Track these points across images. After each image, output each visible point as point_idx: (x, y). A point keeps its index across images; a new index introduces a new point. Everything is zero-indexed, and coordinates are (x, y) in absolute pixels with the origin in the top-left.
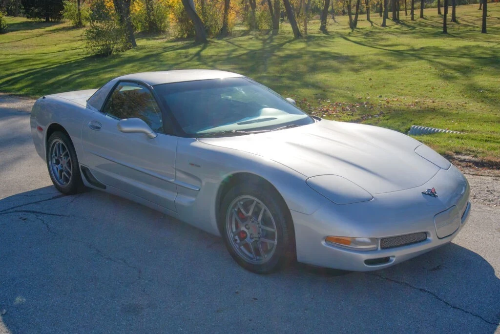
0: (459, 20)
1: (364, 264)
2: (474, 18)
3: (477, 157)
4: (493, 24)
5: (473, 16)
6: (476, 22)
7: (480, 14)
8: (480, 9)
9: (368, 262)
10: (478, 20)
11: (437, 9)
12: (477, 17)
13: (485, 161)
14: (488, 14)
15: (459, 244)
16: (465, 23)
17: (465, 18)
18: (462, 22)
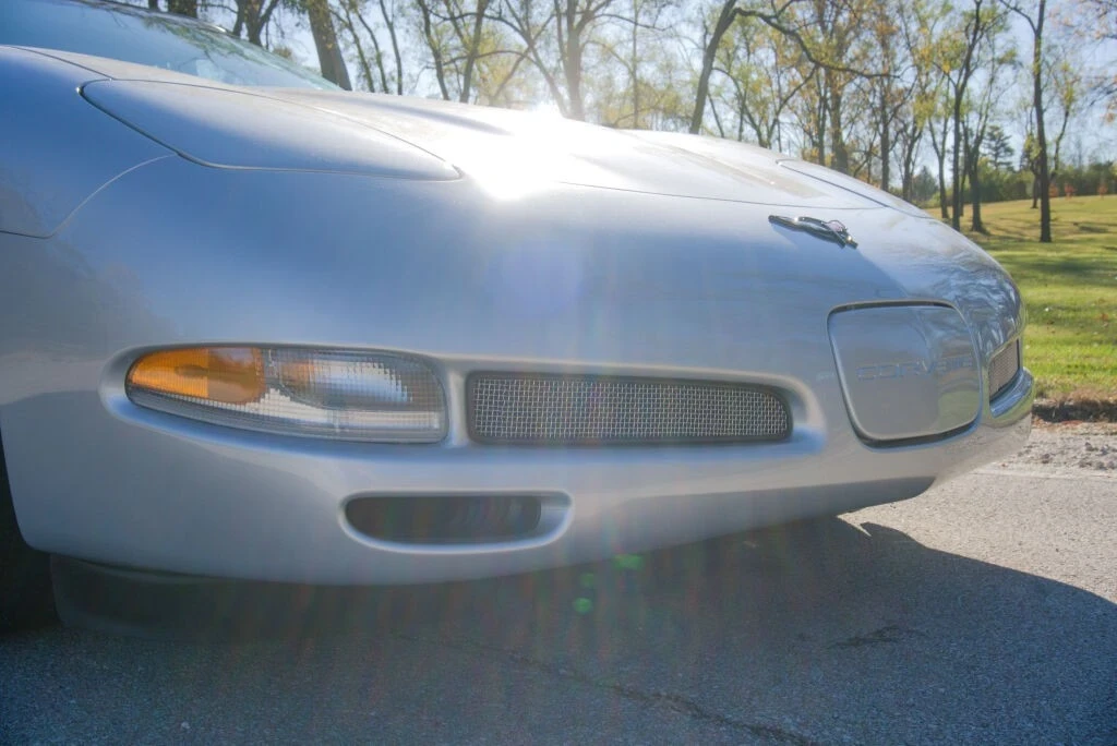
0: (988, 229)
1: (341, 520)
2: (1020, 224)
3: (1046, 397)
4: (1064, 235)
5: (1019, 220)
6: (1026, 232)
7: (1036, 216)
8: (1035, 206)
9: (366, 512)
10: (1030, 228)
11: (939, 210)
12: (1028, 222)
13: (1071, 403)
14: (1053, 216)
15: (991, 560)
16: (1001, 233)
17: (1003, 224)
18: (994, 232)
